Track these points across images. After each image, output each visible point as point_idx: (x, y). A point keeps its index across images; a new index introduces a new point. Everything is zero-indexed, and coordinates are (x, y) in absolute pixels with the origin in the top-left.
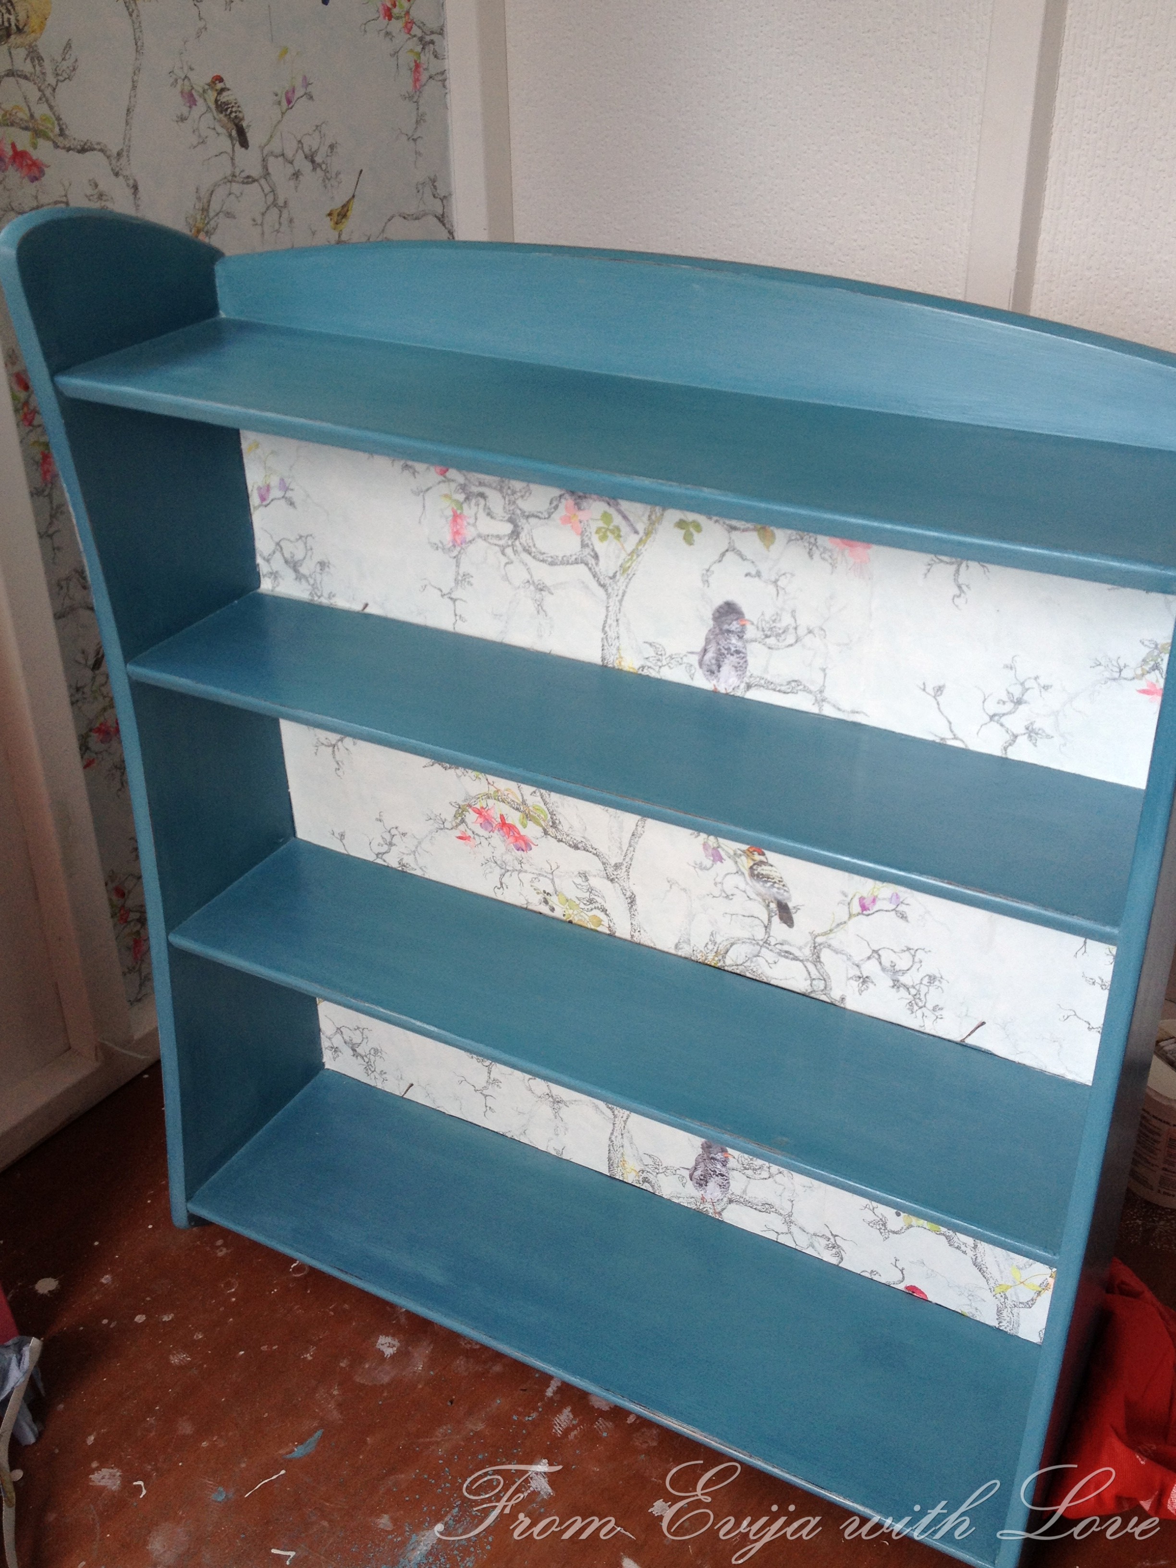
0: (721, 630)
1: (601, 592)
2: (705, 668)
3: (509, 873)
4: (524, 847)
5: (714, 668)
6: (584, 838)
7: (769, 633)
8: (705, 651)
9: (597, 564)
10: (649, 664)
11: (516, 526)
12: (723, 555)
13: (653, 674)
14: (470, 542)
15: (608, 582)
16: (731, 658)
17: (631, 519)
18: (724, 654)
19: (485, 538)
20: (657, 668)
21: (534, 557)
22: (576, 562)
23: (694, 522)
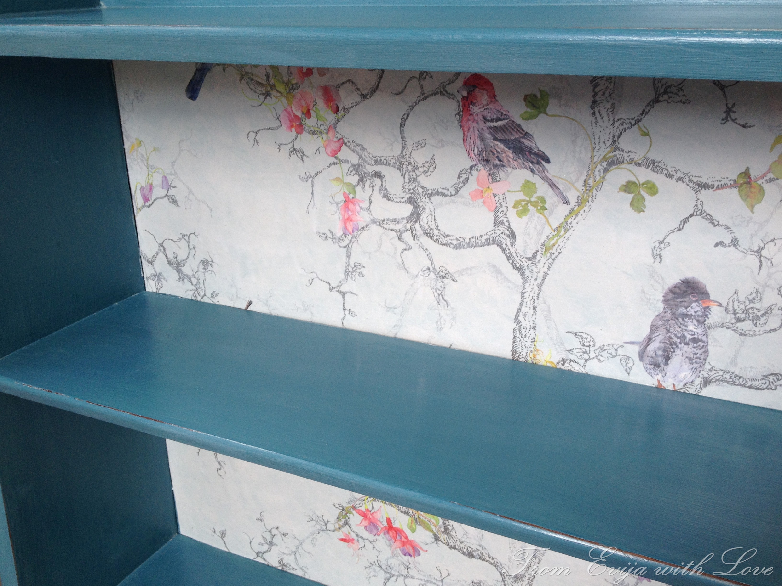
0: (674, 314)
1: (516, 277)
2: (647, 360)
4: (411, 552)
5: (660, 360)
6: (480, 546)
7: (743, 316)
8: (649, 339)
9: (512, 244)
10: (573, 357)
11: (416, 206)
12: (686, 221)
13: (577, 368)
14: (363, 228)
15: (525, 264)
16: (686, 348)
18: (675, 344)
19: (380, 223)
20: (582, 362)
21: (437, 241)
22: (487, 243)
23: (648, 182)
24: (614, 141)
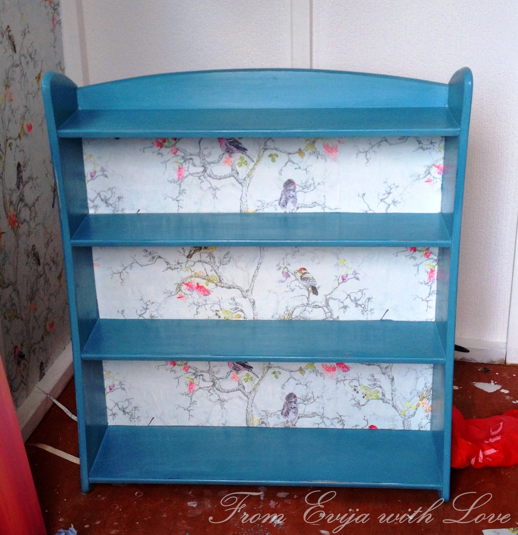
1: (240, 186)
2: (281, 205)
3: (201, 307)
4: (207, 293)
5: (285, 204)
6: (233, 283)
7: (304, 187)
8: (281, 199)
9: (238, 176)
10: (259, 208)
11: (205, 168)
12: (286, 163)
13: (261, 212)
14: (186, 177)
15: (242, 181)
16: (291, 199)
17: (251, 157)
18: (288, 198)
19: (191, 174)
20: (262, 209)
21: (212, 178)
22: (230, 177)
23: (275, 154)
24: (265, 144)
